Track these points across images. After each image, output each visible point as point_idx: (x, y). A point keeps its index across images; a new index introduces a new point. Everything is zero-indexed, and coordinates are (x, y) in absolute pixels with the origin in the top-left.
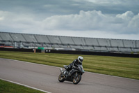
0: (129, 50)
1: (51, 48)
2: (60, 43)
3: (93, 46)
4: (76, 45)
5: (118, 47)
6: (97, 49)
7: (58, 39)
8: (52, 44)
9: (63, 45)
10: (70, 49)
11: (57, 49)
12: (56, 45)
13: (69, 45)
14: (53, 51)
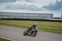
0: (37, 18)
1: (2, 18)
2: (6, 15)
3: (21, 16)
4: (13, 16)
5: (32, 17)
6: (23, 18)
7: (5, 13)
8: (2, 16)
9: (8, 16)
10: (11, 18)
11: (5, 18)
12: (4, 16)
13: (10, 16)
14: (3, 19)
